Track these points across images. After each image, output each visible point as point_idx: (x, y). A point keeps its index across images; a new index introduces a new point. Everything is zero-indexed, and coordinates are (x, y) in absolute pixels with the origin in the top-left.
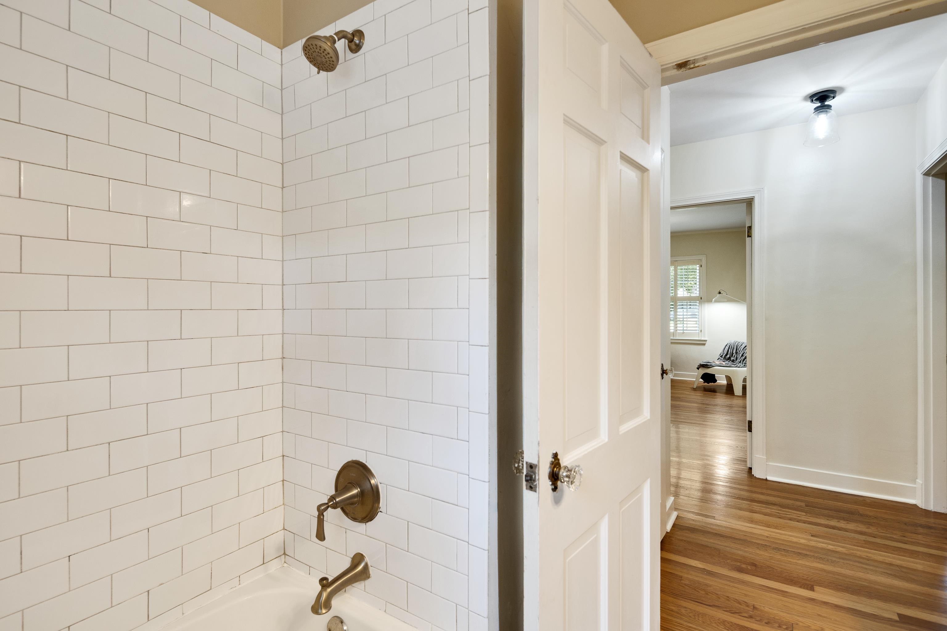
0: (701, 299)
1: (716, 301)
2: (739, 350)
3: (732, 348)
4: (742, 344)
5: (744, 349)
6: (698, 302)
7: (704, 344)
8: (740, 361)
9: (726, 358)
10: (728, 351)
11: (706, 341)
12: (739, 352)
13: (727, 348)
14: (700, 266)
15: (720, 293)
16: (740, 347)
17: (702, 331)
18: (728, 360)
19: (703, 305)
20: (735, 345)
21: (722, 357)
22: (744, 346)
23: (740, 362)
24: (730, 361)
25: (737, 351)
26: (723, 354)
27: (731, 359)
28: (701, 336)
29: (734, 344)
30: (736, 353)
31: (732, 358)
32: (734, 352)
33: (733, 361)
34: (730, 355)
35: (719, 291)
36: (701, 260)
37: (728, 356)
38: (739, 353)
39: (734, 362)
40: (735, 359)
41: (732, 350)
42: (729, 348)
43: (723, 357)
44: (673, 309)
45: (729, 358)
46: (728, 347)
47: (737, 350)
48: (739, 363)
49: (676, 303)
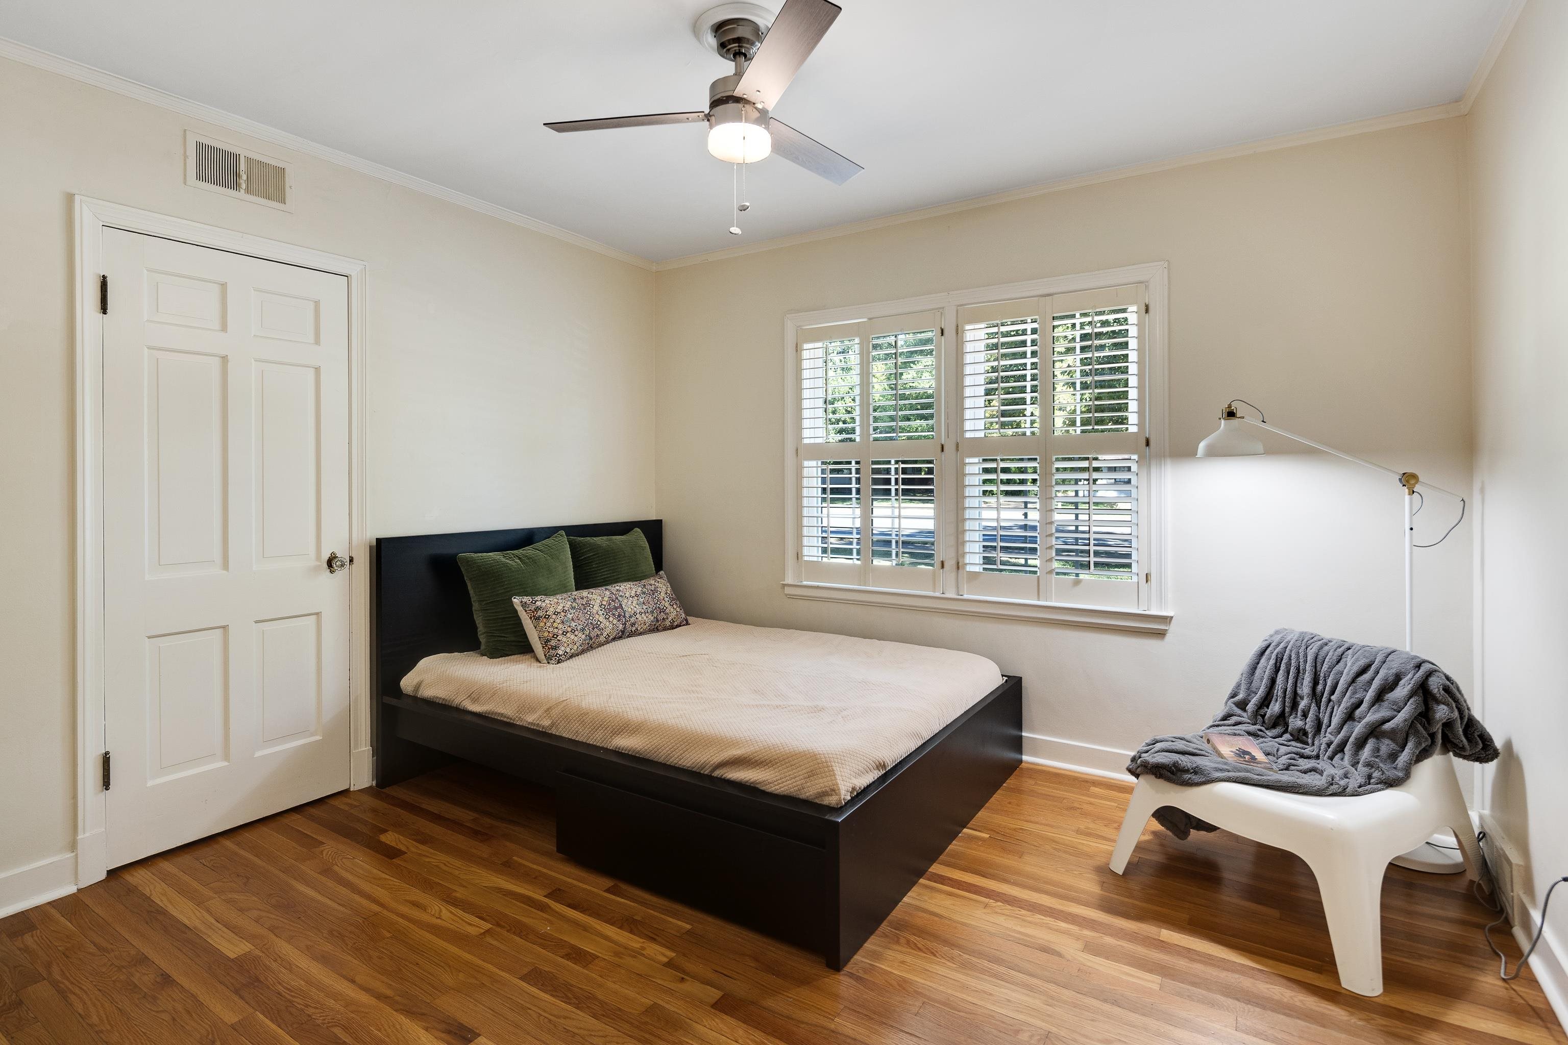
0: (1148, 444)
1: (1214, 453)
2: (1329, 682)
3: (1293, 670)
4: (1340, 650)
5: (1353, 681)
6: (1135, 457)
7: (1161, 634)
8: (1337, 740)
9: (1263, 716)
10: (1273, 681)
11: (1167, 620)
12: (1332, 692)
13: (1267, 665)
14: (1144, 308)
15: (1231, 414)
16: (1331, 668)
17: (1153, 578)
18: (1274, 726)
19: (1154, 470)
20: (1306, 656)
21: (1244, 710)
22: (1355, 669)
23: (1341, 749)
24: (1286, 731)
25: (1320, 687)
26: (1250, 692)
27: (1286, 725)
28: (1149, 599)
29: (1301, 655)
30: (1316, 696)
31: (1295, 722)
32: (1305, 689)
33: (1300, 736)
34: (1284, 702)
35: (1230, 406)
36: (1145, 283)
37: (1275, 708)
38: (1329, 700)
39: (1307, 744)
40: (1308, 728)
41: (1291, 681)
42: (1277, 669)
43: (1250, 707)
44: (1035, 488)
45: (1280, 720)
46: (1272, 662)
47: (1315, 682)
48: (1335, 754)
49: (1046, 463)
